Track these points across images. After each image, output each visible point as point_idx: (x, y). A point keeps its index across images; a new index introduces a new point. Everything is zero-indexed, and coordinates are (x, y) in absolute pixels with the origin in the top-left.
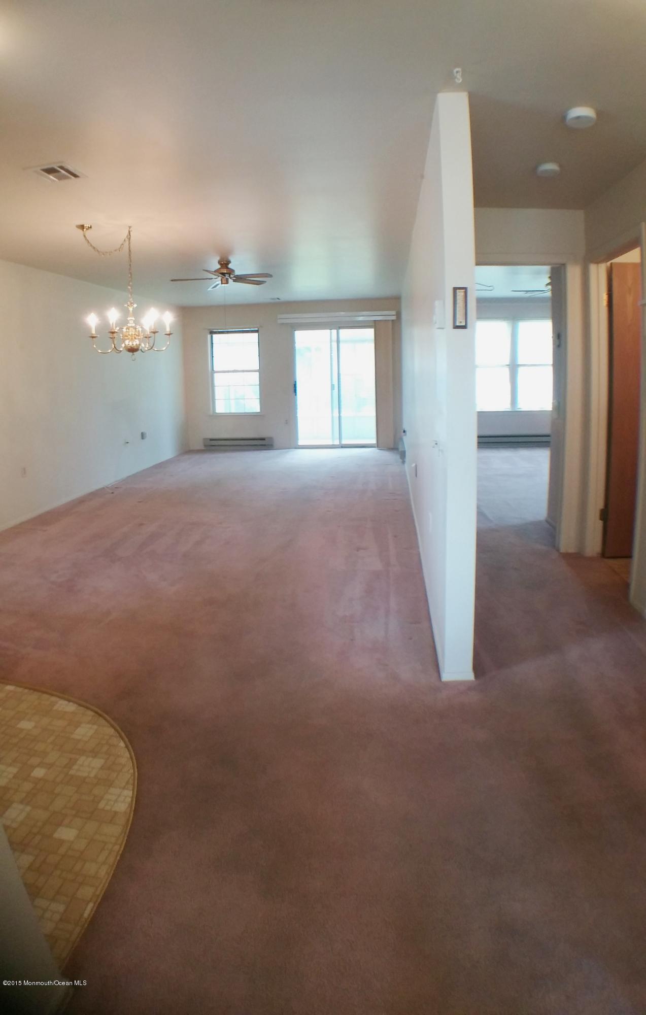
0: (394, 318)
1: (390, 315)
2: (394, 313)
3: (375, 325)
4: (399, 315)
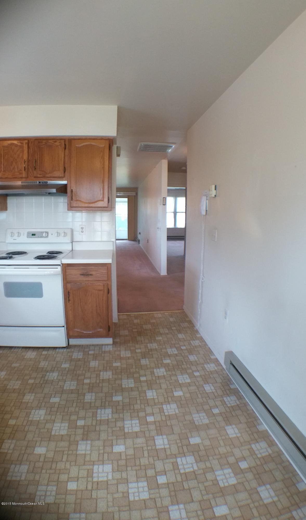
0: (135, 195)
1: (134, 194)
2: (135, 193)
3: (128, 197)
4: (137, 194)
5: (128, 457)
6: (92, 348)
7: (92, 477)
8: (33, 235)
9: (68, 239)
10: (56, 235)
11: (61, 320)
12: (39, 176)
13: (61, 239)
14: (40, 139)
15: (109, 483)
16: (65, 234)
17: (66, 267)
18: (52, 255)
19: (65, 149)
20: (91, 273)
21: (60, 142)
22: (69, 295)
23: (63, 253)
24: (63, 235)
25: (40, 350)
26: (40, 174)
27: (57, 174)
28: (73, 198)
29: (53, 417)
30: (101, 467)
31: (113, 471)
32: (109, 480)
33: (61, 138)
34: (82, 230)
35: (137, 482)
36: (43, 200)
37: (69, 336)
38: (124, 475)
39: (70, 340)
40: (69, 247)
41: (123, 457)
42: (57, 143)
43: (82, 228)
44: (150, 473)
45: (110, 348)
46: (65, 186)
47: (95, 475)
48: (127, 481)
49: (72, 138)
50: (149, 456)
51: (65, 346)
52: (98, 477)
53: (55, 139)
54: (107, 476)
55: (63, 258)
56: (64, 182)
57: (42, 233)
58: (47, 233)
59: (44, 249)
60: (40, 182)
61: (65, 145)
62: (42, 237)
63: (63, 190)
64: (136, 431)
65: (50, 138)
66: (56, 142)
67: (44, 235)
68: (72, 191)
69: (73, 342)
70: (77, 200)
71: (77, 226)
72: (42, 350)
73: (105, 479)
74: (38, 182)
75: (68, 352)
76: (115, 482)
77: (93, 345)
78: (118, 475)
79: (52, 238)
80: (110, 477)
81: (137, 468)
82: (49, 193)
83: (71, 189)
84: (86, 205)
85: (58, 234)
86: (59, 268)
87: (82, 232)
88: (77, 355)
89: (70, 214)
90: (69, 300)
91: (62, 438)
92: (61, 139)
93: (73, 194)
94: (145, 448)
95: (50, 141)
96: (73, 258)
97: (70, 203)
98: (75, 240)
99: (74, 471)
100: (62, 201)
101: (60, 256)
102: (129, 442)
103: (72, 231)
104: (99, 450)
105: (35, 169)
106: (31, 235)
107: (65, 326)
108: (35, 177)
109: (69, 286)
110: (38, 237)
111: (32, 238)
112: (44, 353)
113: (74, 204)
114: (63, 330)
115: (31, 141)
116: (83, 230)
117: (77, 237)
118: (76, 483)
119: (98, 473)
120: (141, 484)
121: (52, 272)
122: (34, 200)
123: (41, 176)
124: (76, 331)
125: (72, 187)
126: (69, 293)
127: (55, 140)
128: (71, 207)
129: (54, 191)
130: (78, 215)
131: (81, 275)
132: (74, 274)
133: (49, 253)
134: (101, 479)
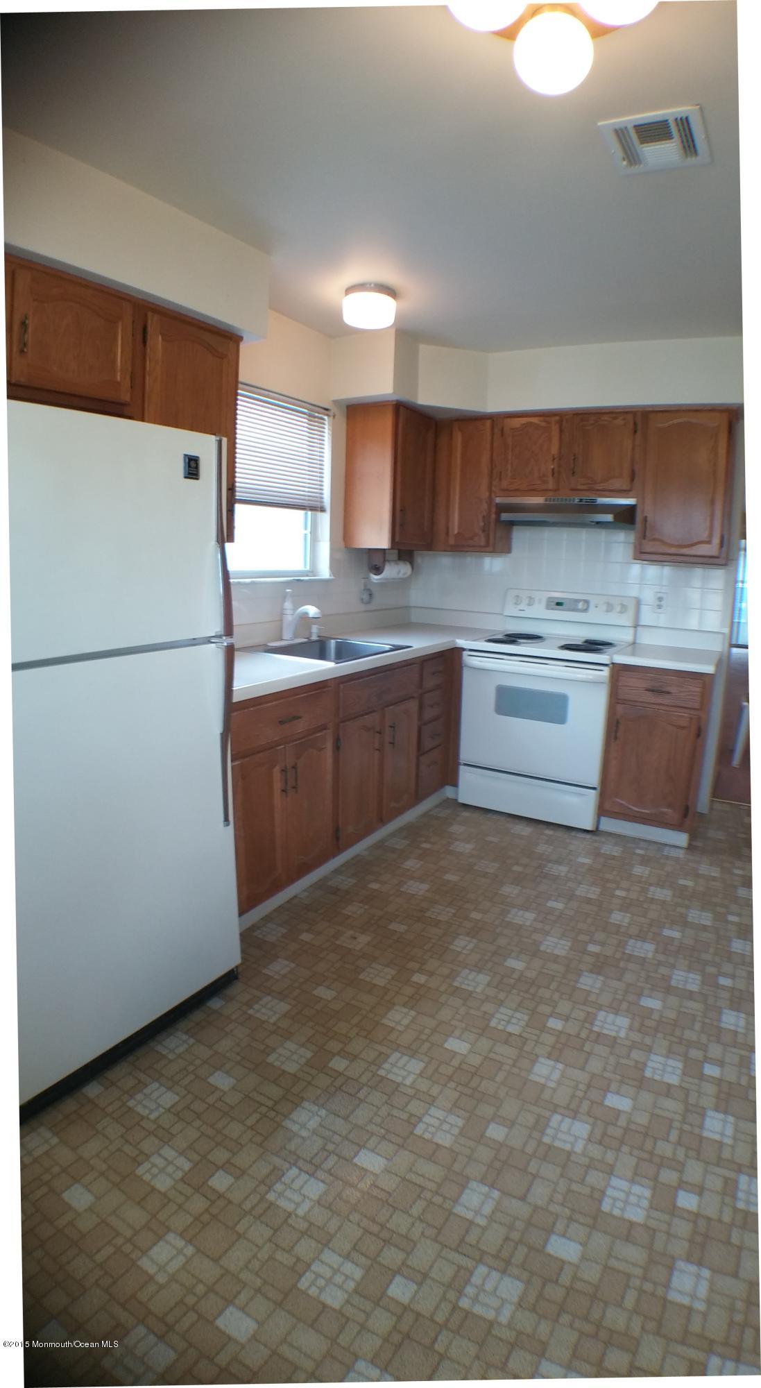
5: (633, 1127)
6: (642, 844)
7: (543, 1133)
8: (559, 604)
9: (626, 620)
10: (605, 607)
11: (594, 778)
12: (580, 487)
13: (614, 618)
14: (585, 414)
15: (573, 1158)
16: (624, 609)
17: (619, 672)
18: (592, 646)
19: (635, 432)
20: (668, 689)
21: (624, 419)
22: (617, 726)
23: (615, 646)
24: (618, 609)
25: (541, 826)
26: (583, 485)
27: (617, 484)
28: (647, 534)
29: (502, 996)
30: (568, 1121)
31: (589, 1140)
32: (575, 1153)
33: (627, 410)
34: (658, 603)
35: (632, 1181)
36: (584, 536)
37: (603, 810)
38: (610, 1157)
39: (604, 820)
40: (627, 636)
41: (622, 1122)
42: (619, 421)
43: (660, 599)
44: (669, 1177)
45: (681, 854)
46: (631, 510)
47: (549, 1131)
48: (610, 1171)
49: (651, 409)
50: (679, 1143)
51: (589, 828)
52: (554, 1138)
53: (613, 413)
54: (573, 1145)
55: (615, 653)
56: (630, 501)
57: (577, 601)
58: (587, 602)
59: (580, 634)
60: (581, 500)
61: (635, 424)
62: (575, 610)
63: (626, 517)
64: (670, 1081)
65: (603, 411)
66: (615, 418)
67: (580, 606)
68: (645, 519)
69: (608, 825)
70: (654, 540)
71: (648, 596)
72: (545, 827)
73: (568, 1147)
74: (577, 500)
75: (595, 841)
76: (585, 1161)
77: (645, 841)
78: (596, 1152)
79: (593, 615)
80: (579, 1148)
81: (645, 1156)
82: (598, 523)
83: (645, 515)
84: (673, 550)
85: (610, 607)
86: (606, 672)
87: (660, 607)
88: (609, 848)
89: (636, 569)
90: (616, 738)
91: (507, 1038)
92: (627, 413)
93: (648, 526)
94: (676, 1124)
95: (606, 418)
96: (633, 654)
97: (640, 544)
98: (642, 623)
99: (510, 1108)
100: (622, 541)
101: (611, 650)
102: (646, 1098)
103: (638, 603)
104: (576, 1087)
105: (574, 473)
106: (555, 603)
107: (599, 789)
108: (572, 490)
109: (620, 708)
110: (569, 610)
111: (556, 610)
112: (549, 832)
113: (649, 547)
114: (592, 796)
115: (567, 417)
116: (662, 603)
117: (647, 617)
118: (506, 1130)
119: (558, 1130)
120: (637, 1189)
121: (591, 677)
122: (564, 536)
123: (585, 487)
124: (618, 802)
125: (647, 510)
126: (618, 723)
127: (614, 415)
128: (641, 554)
129: (609, 518)
130: (653, 571)
131: (647, 690)
132: (634, 688)
133: (587, 641)
134: (557, 1144)
